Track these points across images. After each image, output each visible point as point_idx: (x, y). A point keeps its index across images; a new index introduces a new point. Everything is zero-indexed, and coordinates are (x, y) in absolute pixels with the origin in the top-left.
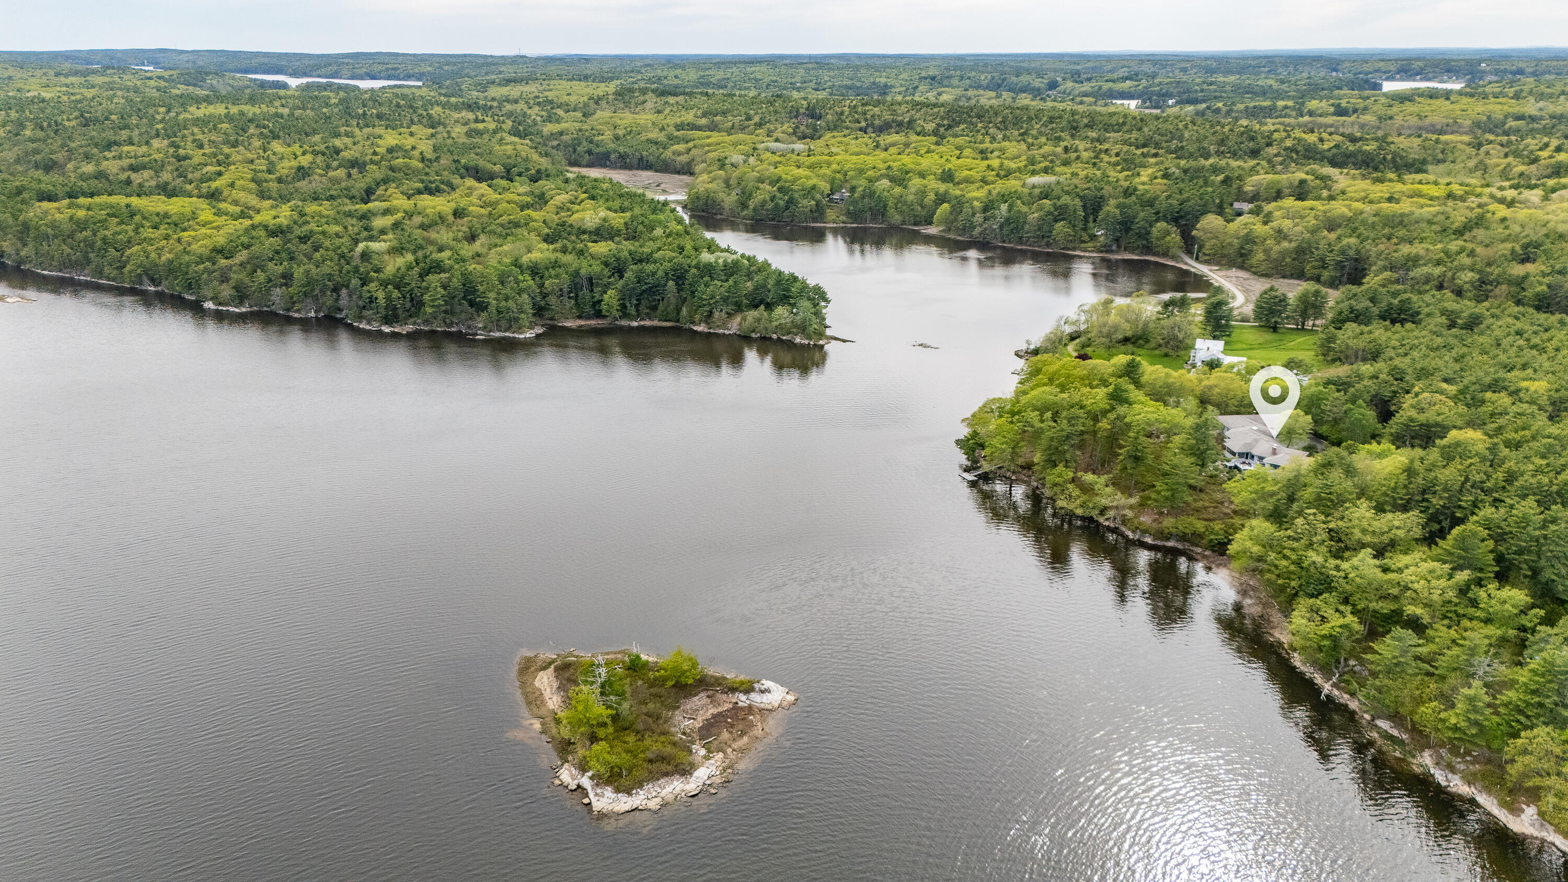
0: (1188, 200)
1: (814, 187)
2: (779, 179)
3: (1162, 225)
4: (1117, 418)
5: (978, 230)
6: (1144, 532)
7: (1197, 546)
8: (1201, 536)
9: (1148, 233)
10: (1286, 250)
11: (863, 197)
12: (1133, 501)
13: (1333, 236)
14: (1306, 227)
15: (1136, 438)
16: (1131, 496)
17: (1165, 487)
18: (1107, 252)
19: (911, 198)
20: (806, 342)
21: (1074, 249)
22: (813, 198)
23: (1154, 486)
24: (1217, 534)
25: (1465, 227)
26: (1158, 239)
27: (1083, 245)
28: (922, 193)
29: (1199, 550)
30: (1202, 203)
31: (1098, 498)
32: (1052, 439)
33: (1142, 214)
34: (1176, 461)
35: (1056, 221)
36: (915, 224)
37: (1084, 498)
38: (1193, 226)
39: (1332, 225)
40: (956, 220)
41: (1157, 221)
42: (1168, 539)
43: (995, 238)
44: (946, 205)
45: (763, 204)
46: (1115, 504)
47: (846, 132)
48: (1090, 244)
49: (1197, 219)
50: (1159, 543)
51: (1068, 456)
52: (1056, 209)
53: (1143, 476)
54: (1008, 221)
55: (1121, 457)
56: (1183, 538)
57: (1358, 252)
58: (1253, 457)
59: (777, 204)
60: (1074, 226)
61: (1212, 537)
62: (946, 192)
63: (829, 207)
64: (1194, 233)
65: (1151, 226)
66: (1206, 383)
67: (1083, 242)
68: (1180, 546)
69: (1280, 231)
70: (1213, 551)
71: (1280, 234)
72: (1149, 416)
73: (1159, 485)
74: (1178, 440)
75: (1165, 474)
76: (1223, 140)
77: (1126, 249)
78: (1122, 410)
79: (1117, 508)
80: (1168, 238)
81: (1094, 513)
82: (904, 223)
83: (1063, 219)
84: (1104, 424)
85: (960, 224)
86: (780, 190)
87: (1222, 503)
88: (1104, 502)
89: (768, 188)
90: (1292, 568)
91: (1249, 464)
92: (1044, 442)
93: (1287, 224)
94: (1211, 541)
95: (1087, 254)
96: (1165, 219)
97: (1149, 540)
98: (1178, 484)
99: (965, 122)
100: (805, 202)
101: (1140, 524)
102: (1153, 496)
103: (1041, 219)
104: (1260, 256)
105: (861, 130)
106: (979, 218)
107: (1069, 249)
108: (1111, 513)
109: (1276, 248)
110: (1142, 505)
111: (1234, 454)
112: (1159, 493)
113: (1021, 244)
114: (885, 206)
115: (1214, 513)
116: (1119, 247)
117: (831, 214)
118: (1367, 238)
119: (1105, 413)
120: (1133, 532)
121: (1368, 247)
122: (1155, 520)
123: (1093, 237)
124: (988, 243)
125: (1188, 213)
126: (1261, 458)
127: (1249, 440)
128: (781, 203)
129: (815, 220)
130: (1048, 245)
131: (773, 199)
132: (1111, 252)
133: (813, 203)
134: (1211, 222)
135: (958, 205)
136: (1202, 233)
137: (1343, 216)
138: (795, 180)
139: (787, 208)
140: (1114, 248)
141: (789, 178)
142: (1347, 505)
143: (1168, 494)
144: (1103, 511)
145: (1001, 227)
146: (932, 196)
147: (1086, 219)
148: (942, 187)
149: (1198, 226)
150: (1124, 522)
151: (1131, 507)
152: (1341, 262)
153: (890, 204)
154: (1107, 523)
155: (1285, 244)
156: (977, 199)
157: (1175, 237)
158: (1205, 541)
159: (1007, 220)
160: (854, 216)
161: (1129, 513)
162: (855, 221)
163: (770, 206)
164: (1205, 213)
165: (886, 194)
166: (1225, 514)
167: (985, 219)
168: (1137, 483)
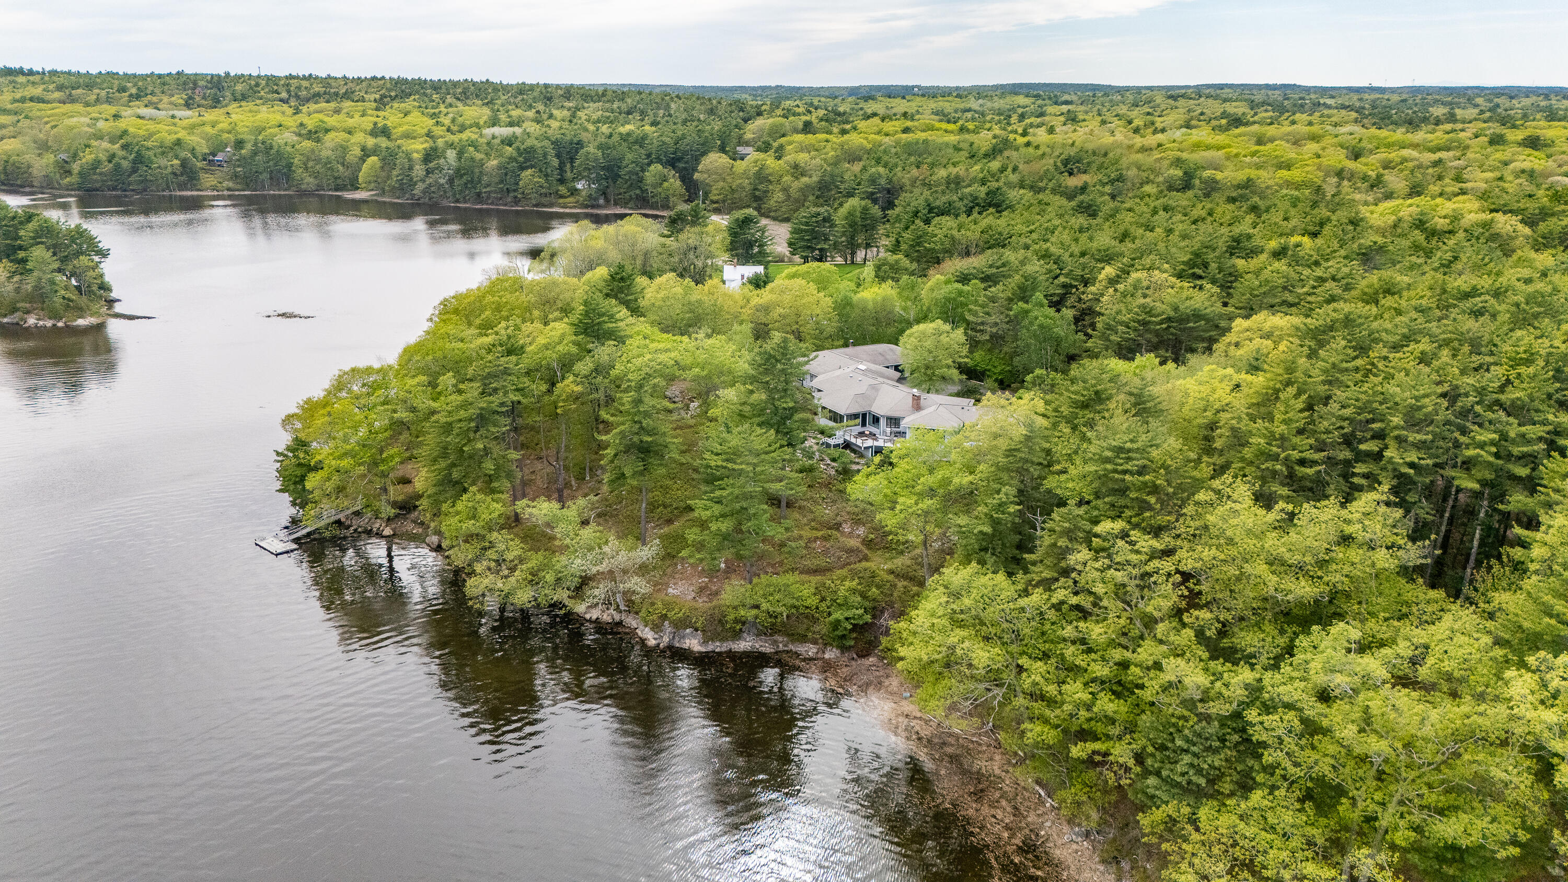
0: (683, 137)
1: (178, 143)
2: (125, 132)
3: (656, 168)
4: (597, 370)
5: (420, 186)
6: (681, 625)
7: (803, 639)
8: (808, 616)
9: (641, 180)
10: (807, 186)
11: (255, 153)
12: (646, 553)
13: (857, 167)
14: (825, 160)
15: (638, 402)
16: (642, 539)
17: (717, 509)
18: (593, 207)
19: (325, 153)
20: (49, 324)
21: (551, 205)
22: (177, 157)
23: (690, 509)
24: (845, 605)
25: (994, 150)
26: (655, 186)
27: (561, 201)
28: (343, 149)
29: (810, 650)
30: (702, 140)
31: (564, 560)
32: (447, 428)
33: (630, 156)
34: (734, 441)
35: (522, 168)
36: (336, 190)
37: (535, 560)
38: (695, 170)
39: (853, 157)
40: (389, 177)
41: (649, 165)
42: (737, 635)
43: (444, 196)
44: (373, 159)
45: (97, 163)
46: (603, 567)
47: (258, 102)
48: (571, 199)
49: (697, 160)
50: (718, 646)
51: (489, 466)
52: (520, 154)
53: (666, 489)
54: (459, 173)
55: (610, 452)
56: (771, 629)
57: (890, 181)
58: (876, 420)
59: (118, 166)
60: (547, 175)
61: (838, 615)
62: (376, 145)
63: (206, 171)
64: (696, 176)
65: (643, 170)
66: (755, 301)
67: (562, 197)
68: (767, 649)
69: (796, 166)
70: (844, 649)
71: (797, 170)
72: (662, 357)
73: (703, 508)
74: (730, 394)
75: (711, 480)
76: (712, 110)
77: (616, 204)
78: (604, 352)
79: (610, 575)
80: (666, 184)
81: (562, 595)
82: (320, 187)
83: (532, 167)
84: (569, 385)
85: (393, 182)
86: (125, 147)
87: (837, 527)
88: (577, 565)
89: (105, 145)
90: (1107, 704)
91: (873, 435)
92: (431, 441)
93: (803, 158)
94: (836, 624)
95: (567, 211)
96: (659, 161)
97: (694, 644)
98: (747, 496)
99: (417, 92)
100: (163, 162)
101: (668, 605)
102: (692, 535)
103: (499, 167)
104: (779, 196)
105: (281, 100)
106: (419, 170)
107: (545, 206)
108: (599, 591)
109: (796, 185)
110: (669, 556)
111: (836, 417)
112: (703, 525)
113: (481, 203)
114: (289, 166)
115: (826, 552)
116: (607, 201)
117: (208, 180)
118: (896, 165)
119: (567, 364)
120: (657, 628)
121: (899, 174)
122: (701, 590)
123: (574, 192)
124: (436, 204)
125: (685, 153)
126: (894, 421)
127: (862, 389)
128: (125, 164)
129: (182, 187)
130: (516, 201)
131: (111, 159)
132: (598, 207)
133: (176, 162)
134: (714, 160)
135: (389, 159)
136: (706, 176)
137: (862, 148)
138: (151, 135)
139: (134, 170)
140: (601, 201)
141: (141, 132)
142: (1201, 496)
143: (725, 526)
144: (584, 583)
145: (451, 181)
146: (357, 152)
147: (561, 168)
148: (371, 142)
149: (700, 168)
150: (632, 607)
151: (643, 569)
152: (872, 194)
153: (296, 161)
154: (594, 614)
155: (805, 180)
156: (417, 152)
157: (674, 183)
158: (822, 628)
159: (458, 170)
160: (248, 180)
161: (639, 585)
162: (247, 187)
163: (107, 167)
164: (704, 154)
165: (288, 149)
166: (850, 551)
167: (428, 172)
168: (652, 507)
